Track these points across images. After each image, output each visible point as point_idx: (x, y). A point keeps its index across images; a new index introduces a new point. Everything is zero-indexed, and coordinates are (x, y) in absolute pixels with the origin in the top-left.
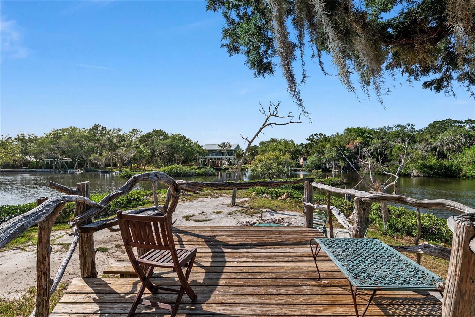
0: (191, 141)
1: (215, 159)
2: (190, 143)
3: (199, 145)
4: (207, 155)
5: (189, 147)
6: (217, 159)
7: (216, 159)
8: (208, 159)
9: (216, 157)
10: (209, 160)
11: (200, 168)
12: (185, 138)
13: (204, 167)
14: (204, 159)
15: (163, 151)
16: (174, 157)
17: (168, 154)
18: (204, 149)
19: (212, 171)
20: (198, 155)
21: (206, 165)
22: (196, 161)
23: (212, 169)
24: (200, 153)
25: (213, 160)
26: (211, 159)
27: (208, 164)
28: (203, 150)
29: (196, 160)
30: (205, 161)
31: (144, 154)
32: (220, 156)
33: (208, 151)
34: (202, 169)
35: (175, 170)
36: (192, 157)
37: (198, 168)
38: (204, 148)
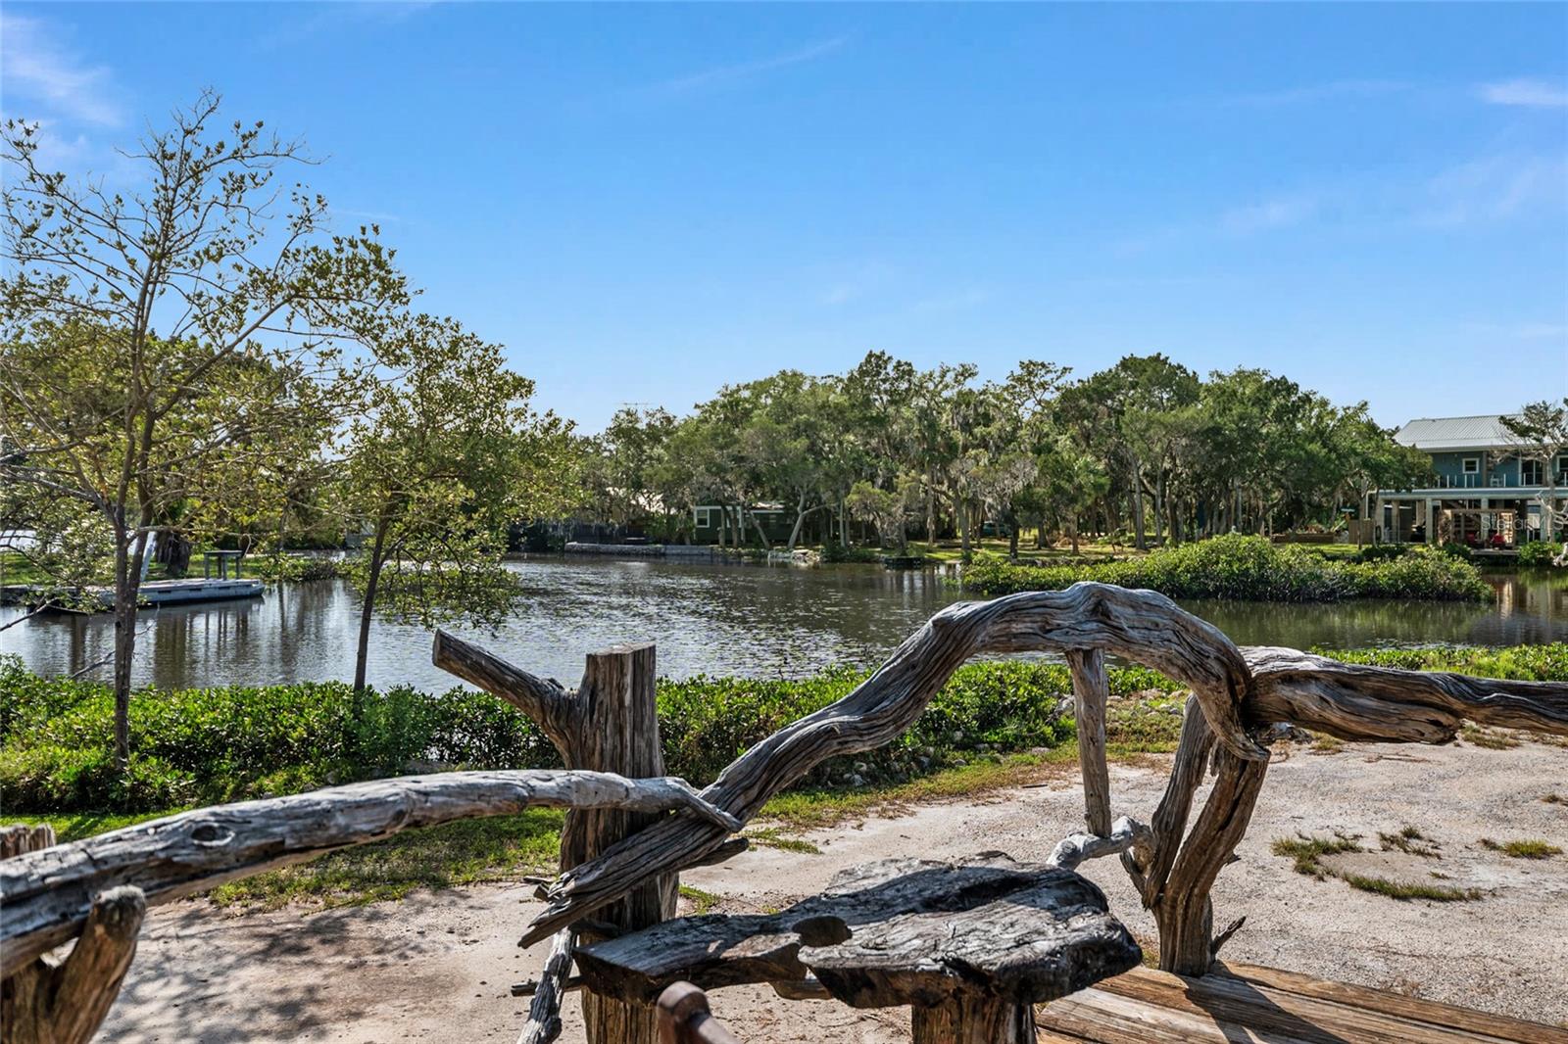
0: (1324, 403)
1: (1476, 504)
2: (1320, 417)
3: (1372, 428)
4: (1426, 479)
5: (1312, 440)
6: (1492, 503)
7: (1484, 505)
8: (1429, 504)
9: (1484, 494)
10: (1436, 509)
11: (1380, 554)
12: (1291, 389)
13: (1403, 551)
14: (1402, 502)
15: (1167, 465)
16: (1227, 491)
17: (1197, 478)
18: (1407, 444)
19: (1460, 575)
20: (1366, 480)
21: (1419, 537)
22: (1355, 516)
23: (1459, 564)
24: (1377, 472)
25: (1461, 512)
26: (1447, 504)
27: (1429, 533)
28: (1402, 453)
29: (1356, 507)
30: (1407, 517)
31: (1076, 481)
32: (1512, 483)
33: (1429, 460)
34: (1393, 557)
35: (1229, 563)
36: (1331, 494)
37: (1369, 555)
38: (1403, 440)
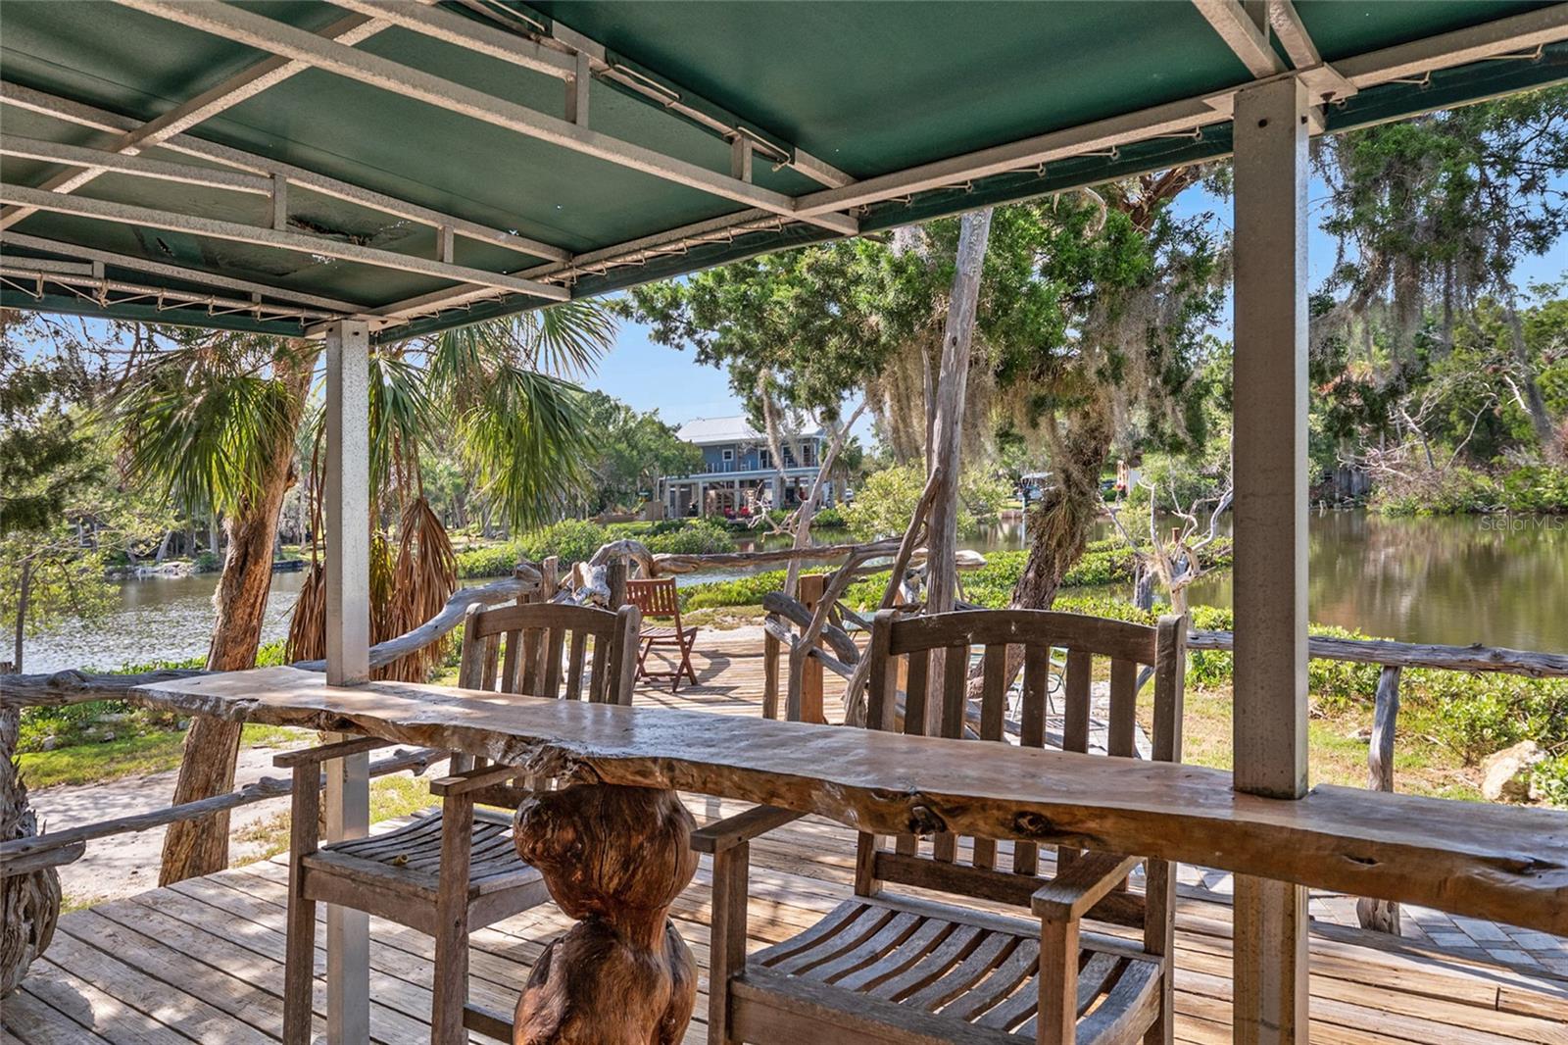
0: (628, 409)
1: (731, 484)
2: (626, 422)
3: (662, 427)
4: (698, 468)
5: (618, 440)
6: (742, 483)
7: (737, 485)
8: (701, 486)
9: (736, 476)
10: (705, 489)
11: (668, 527)
12: (606, 399)
13: (683, 525)
14: (683, 486)
18: (686, 440)
19: (719, 539)
20: (658, 471)
21: (694, 513)
22: (649, 499)
23: (718, 532)
24: (666, 464)
25: (721, 491)
26: (713, 486)
27: (700, 510)
28: (683, 447)
29: (650, 491)
30: (686, 497)
32: (754, 468)
33: (700, 452)
34: (677, 530)
35: (568, 543)
36: (634, 483)
37: (661, 529)
38: (683, 436)
